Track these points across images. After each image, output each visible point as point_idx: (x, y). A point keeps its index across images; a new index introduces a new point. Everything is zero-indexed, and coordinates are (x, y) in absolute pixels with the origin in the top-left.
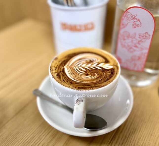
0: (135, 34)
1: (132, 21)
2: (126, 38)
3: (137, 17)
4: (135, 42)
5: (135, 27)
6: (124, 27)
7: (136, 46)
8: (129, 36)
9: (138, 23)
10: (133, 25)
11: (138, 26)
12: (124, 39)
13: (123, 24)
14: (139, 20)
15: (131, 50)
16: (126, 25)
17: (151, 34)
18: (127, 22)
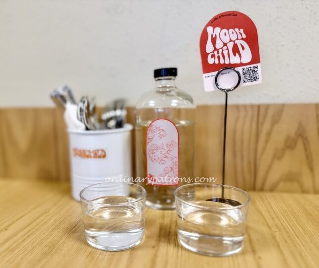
0: (163, 144)
1: (158, 132)
2: (155, 151)
3: (161, 128)
4: (164, 152)
5: (161, 138)
6: (151, 141)
7: (166, 157)
8: (157, 149)
9: (163, 133)
10: (159, 136)
11: (164, 136)
12: (153, 153)
13: (149, 138)
14: (163, 130)
15: (163, 162)
16: (153, 138)
17: (177, 142)
18: (152, 136)
